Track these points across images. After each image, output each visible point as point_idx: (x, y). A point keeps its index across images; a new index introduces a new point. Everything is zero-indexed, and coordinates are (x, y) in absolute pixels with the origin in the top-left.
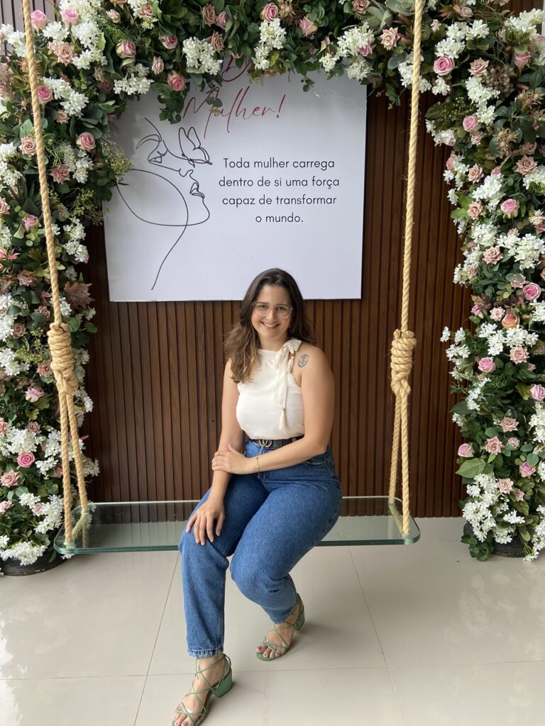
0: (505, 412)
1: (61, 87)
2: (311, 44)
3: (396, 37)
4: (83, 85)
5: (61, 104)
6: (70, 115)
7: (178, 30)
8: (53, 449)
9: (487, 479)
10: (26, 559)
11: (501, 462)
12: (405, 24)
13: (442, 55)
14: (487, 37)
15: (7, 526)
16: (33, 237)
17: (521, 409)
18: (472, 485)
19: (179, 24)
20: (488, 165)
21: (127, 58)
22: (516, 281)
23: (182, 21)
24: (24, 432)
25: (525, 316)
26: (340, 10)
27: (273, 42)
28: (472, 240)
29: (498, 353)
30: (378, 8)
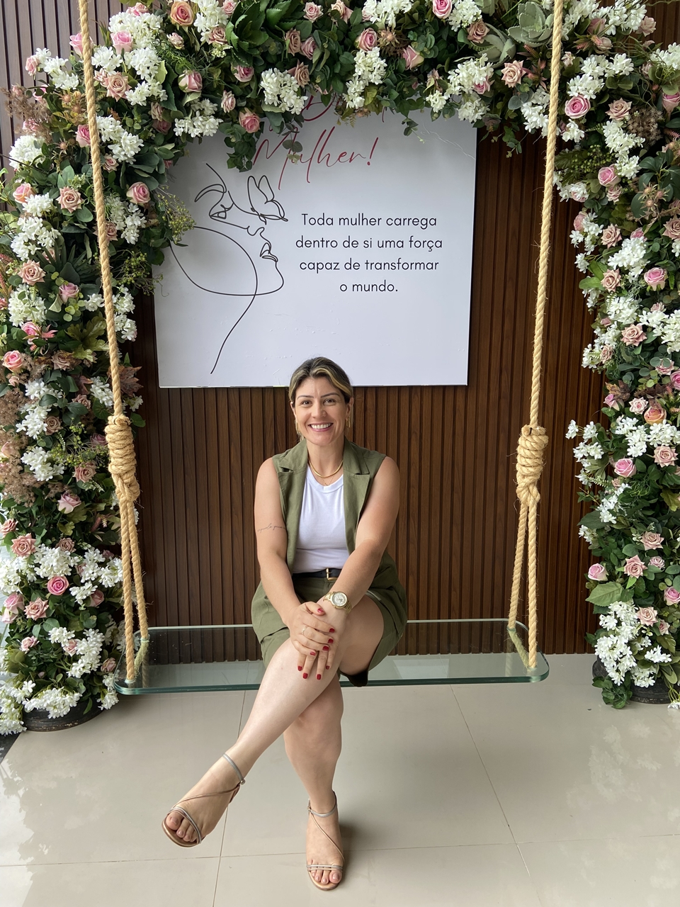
0: (647, 526)
1: (111, 127)
2: (416, 78)
3: (521, 72)
4: (136, 124)
5: (109, 146)
6: (120, 161)
7: (255, 60)
8: (91, 572)
9: (625, 608)
10: (56, 711)
11: (643, 586)
12: (531, 56)
13: (576, 95)
14: (630, 73)
15: (32, 668)
16: (72, 310)
17: (667, 521)
18: (606, 615)
19: (258, 52)
20: (627, 226)
21: (191, 92)
22: (662, 367)
23: (260, 48)
24: (56, 551)
25: (673, 410)
26: (452, 38)
27: (370, 76)
28: (606, 315)
29: (641, 454)
30: (498, 36)
